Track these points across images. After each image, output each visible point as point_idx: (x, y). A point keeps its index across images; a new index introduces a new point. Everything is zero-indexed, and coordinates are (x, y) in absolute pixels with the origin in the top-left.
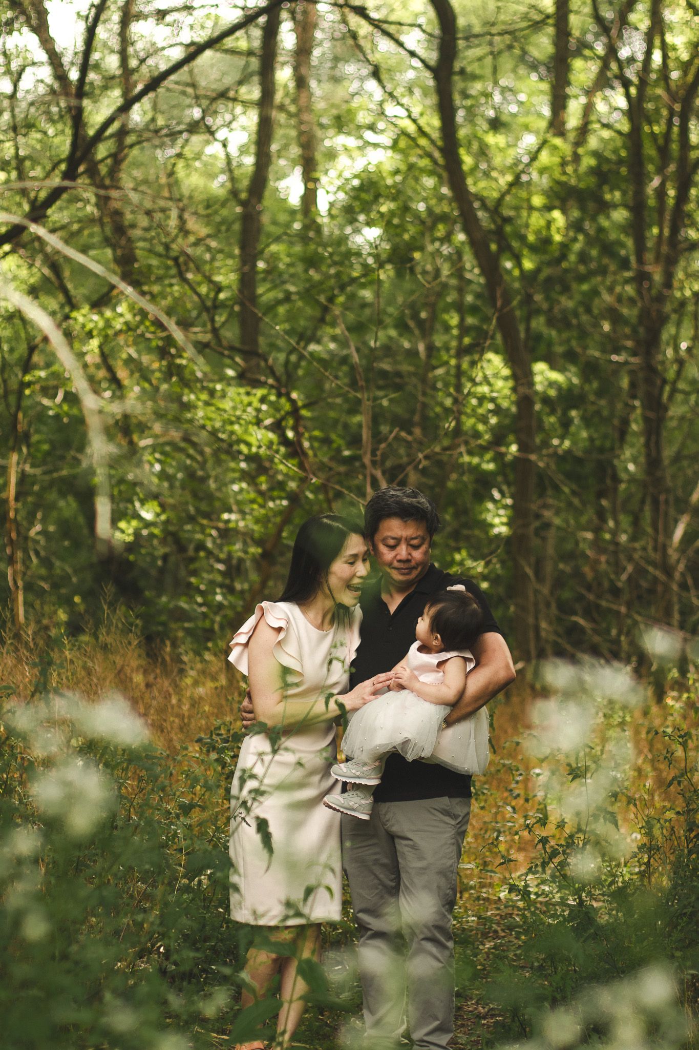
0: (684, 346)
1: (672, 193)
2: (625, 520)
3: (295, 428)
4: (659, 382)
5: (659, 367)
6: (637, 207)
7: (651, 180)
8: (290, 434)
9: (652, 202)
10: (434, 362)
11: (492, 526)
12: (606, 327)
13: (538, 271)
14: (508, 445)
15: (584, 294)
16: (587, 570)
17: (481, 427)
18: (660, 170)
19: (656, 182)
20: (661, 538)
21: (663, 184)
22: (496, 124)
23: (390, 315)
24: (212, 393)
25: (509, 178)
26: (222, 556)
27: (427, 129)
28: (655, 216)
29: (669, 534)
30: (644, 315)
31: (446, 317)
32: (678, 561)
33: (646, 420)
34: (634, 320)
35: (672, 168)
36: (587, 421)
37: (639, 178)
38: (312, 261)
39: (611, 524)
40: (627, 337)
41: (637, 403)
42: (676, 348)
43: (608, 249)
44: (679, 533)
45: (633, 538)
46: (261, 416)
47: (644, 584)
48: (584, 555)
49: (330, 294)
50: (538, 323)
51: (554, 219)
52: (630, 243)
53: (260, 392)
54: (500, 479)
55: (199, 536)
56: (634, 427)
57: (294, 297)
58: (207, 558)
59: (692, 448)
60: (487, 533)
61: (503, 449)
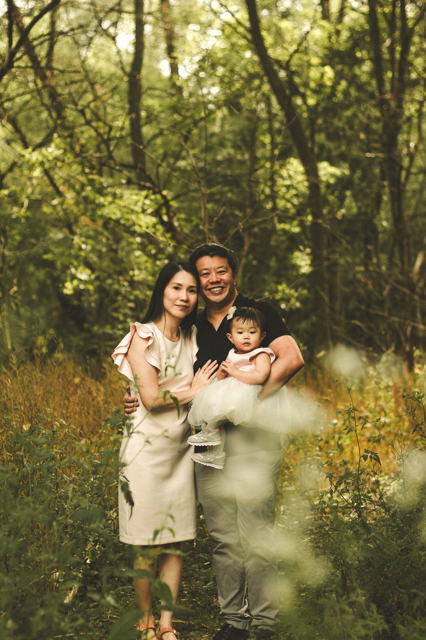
0: (412, 145)
1: (398, 48)
2: (384, 257)
3: (167, 214)
4: (397, 168)
5: (397, 159)
6: (377, 60)
7: (384, 42)
8: (165, 218)
9: (386, 56)
10: (257, 166)
11: (300, 267)
12: (362, 136)
13: (318, 104)
14: (307, 215)
15: (348, 118)
16: (361, 291)
17: (289, 205)
18: (391, 35)
19: (388, 42)
20: (406, 267)
21: (392, 44)
22: (285, 15)
23: (229, 140)
24: (114, 195)
25: (295, 47)
26: (132, 298)
27: (242, 21)
28: (388, 65)
29: (412, 264)
30: (386, 127)
31: (262, 138)
32: (419, 281)
33: (392, 193)
34: (380, 131)
35: (397, 34)
36: (355, 196)
37: (377, 41)
38: (175, 109)
39: (375, 260)
40: (376, 142)
41: (386, 183)
42: (408, 147)
43: (361, 87)
44: (419, 263)
45: (389, 268)
46: (145, 208)
47: (398, 297)
48: (359, 281)
49: (187, 128)
50: (321, 138)
51: (326, 72)
52: (374, 82)
53: (144, 193)
54: (303, 237)
55: (116, 287)
56: (385, 198)
57: (166, 132)
58: (123, 300)
59: (423, 209)
60: (298, 271)
61: (304, 218)
